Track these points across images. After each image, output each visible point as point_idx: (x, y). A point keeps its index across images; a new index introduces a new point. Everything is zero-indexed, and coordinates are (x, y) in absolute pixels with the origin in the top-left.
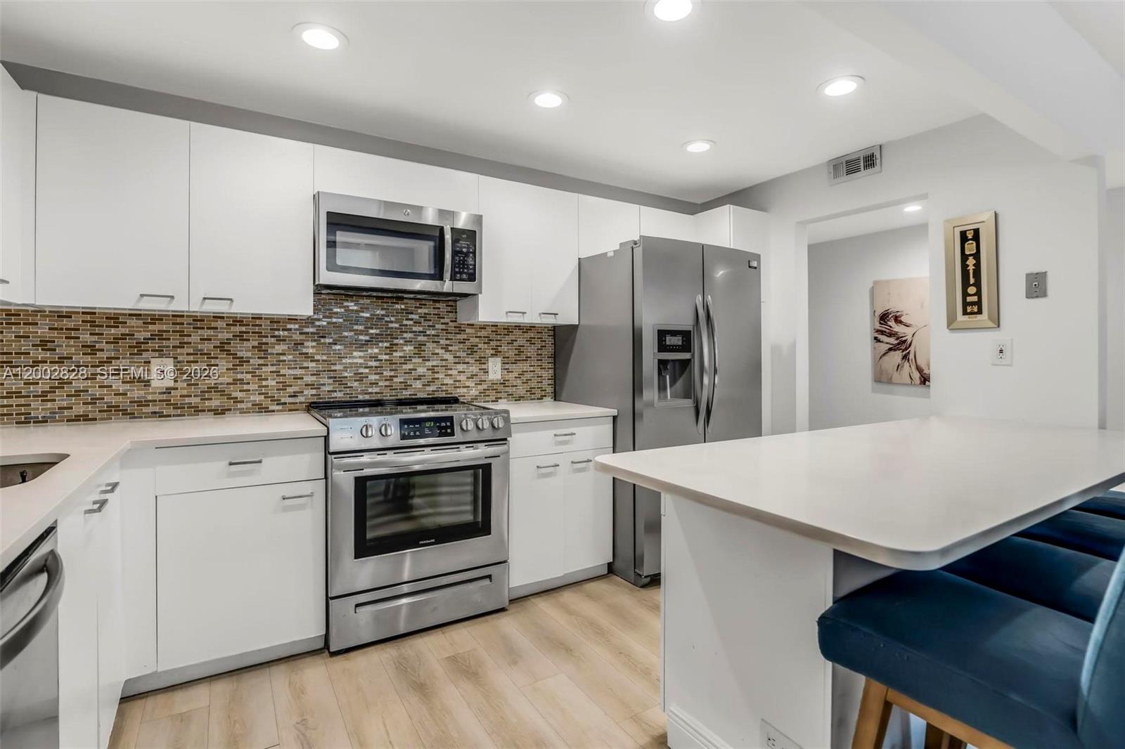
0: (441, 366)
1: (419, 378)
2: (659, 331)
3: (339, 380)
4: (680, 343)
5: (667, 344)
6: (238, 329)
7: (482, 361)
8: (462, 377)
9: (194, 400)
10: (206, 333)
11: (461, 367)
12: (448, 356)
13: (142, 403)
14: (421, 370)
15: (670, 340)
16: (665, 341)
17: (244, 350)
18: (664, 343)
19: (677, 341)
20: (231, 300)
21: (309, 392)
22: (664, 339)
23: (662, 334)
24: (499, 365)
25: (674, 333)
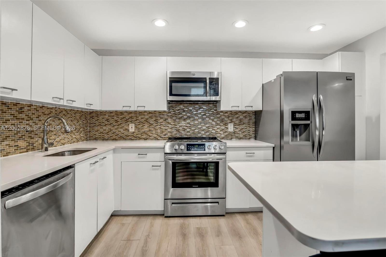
0: (211, 126)
1: (203, 130)
2: (292, 112)
3: (178, 131)
4: (304, 117)
5: (296, 117)
6: (150, 115)
7: (226, 124)
8: (219, 130)
9: (139, 136)
10: (142, 116)
11: (218, 127)
12: (214, 123)
13: (127, 136)
14: (204, 128)
15: (298, 115)
16: (296, 116)
17: (152, 121)
18: (295, 117)
19: (303, 115)
20: (145, 107)
21: (169, 134)
22: (295, 115)
23: (294, 113)
24: (232, 126)
25: (300, 112)
